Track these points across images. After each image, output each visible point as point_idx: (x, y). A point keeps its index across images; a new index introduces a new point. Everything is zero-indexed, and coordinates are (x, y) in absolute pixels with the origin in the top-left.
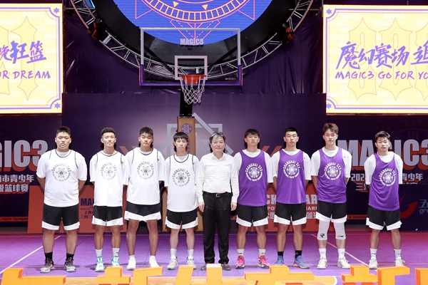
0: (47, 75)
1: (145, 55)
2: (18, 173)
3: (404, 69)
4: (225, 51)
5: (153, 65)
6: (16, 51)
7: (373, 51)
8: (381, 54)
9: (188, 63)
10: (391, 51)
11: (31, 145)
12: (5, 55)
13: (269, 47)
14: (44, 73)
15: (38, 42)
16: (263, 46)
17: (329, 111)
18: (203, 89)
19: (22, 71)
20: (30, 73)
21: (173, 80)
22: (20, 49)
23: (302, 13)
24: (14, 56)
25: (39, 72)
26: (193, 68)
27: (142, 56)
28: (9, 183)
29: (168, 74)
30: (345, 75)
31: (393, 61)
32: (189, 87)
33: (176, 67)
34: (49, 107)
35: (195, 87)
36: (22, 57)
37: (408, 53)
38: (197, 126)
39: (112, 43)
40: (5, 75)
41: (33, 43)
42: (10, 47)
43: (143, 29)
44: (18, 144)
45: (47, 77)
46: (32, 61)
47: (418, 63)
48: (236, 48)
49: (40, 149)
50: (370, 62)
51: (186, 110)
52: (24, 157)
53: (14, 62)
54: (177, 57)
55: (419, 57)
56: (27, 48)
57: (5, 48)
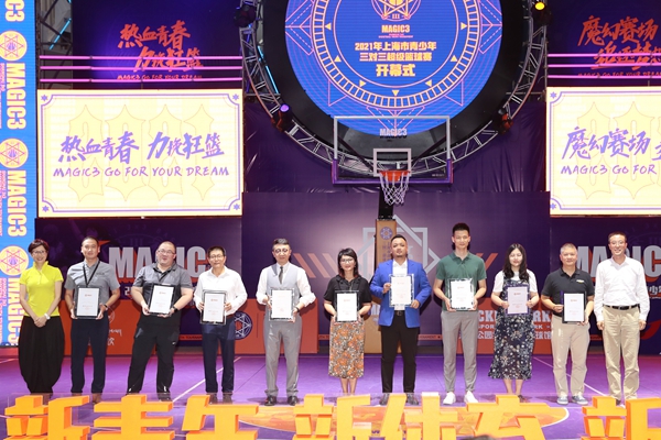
0: (225, 171)
1: (339, 149)
4: (431, 142)
5: (347, 159)
6: (190, 145)
7: (606, 138)
8: (615, 141)
9: (387, 157)
10: (628, 137)
12: (177, 149)
13: (483, 138)
14: (222, 169)
15: (215, 134)
16: (475, 137)
17: (554, 212)
18: (407, 187)
19: (197, 167)
20: (206, 169)
21: (371, 178)
22: (194, 142)
23: (522, 97)
24: (187, 150)
25: (215, 168)
26: (393, 163)
27: (335, 150)
30: (572, 169)
31: (630, 149)
32: (390, 185)
33: (375, 161)
34: (227, 208)
35: (398, 185)
36: (197, 151)
37: (649, 140)
38: (398, 230)
39: (299, 134)
40: (177, 172)
41: (209, 135)
42: (183, 140)
43: (336, 118)
44: (192, 250)
45: (225, 173)
46: (208, 156)
48: (445, 139)
50: (603, 151)
51: (386, 212)
52: (199, 266)
53: (188, 158)
54: (376, 151)
56: (202, 141)
57: (177, 141)
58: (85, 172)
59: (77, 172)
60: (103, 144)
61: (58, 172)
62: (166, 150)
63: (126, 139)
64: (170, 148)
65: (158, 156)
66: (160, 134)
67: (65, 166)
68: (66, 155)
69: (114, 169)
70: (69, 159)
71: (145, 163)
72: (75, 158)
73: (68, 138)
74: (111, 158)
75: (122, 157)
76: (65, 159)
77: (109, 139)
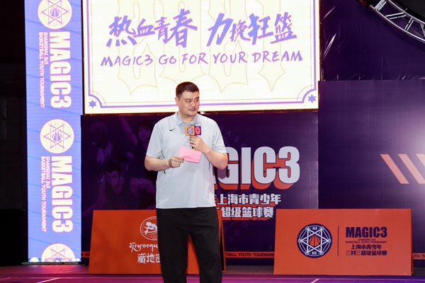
0: (298, 56)
2: (260, 192)
6: (256, 28)
11: (277, 153)
12: (241, 33)
14: (294, 53)
15: (286, 14)
19: (264, 52)
20: (275, 54)
22: (261, 24)
24: (253, 34)
25: (286, 52)
28: (247, 205)
34: (301, 100)
36: (265, 35)
39: (388, 9)
40: (241, 58)
41: (279, 16)
42: (248, 23)
44: (260, 151)
45: (298, 59)
46: (278, 40)
49: (289, 158)
52: (267, 170)
53: (254, 43)
56: (271, 23)
57: (241, 24)
58: (136, 60)
59: (127, 61)
60: (156, 25)
61: (106, 61)
62: (229, 34)
63: (182, 17)
64: (233, 32)
65: (219, 42)
66: (221, 15)
67: (113, 52)
68: (114, 38)
69: (169, 56)
70: (118, 44)
71: (205, 49)
72: (124, 42)
73: (117, 19)
74: (166, 41)
75: (178, 39)
76: (114, 43)
77: (163, 19)
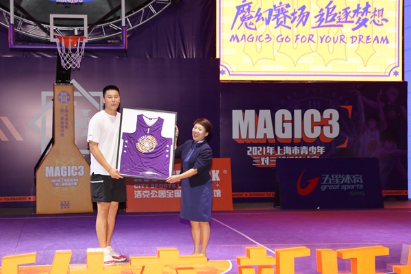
1: (15, 13)
3: (304, 31)
4: (107, 9)
5: (25, 24)
7: (271, 11)
8: (279, 14)
9: (65, 22)
10: (290, 11)
13: (157, 6)
16: (150, 5)
17: (223, 78)
18: (83, 52)
21: (48, 43)
26: (71, 29)
27: (12, 14)
29: (43, 35)
30: (240, 38)
31: (292, 22)
32: (67, 50)
33: (52, 27)
35: (74, 51)
37: (308, 13)
38: (76, 94)
47: (319, 26)
48: (120, 7)
50: (268, 23)
51: (63, 76)
54: (52, 16)
55: (321, 20)
